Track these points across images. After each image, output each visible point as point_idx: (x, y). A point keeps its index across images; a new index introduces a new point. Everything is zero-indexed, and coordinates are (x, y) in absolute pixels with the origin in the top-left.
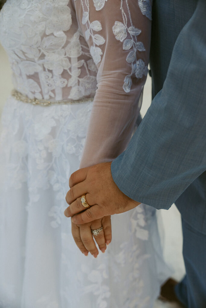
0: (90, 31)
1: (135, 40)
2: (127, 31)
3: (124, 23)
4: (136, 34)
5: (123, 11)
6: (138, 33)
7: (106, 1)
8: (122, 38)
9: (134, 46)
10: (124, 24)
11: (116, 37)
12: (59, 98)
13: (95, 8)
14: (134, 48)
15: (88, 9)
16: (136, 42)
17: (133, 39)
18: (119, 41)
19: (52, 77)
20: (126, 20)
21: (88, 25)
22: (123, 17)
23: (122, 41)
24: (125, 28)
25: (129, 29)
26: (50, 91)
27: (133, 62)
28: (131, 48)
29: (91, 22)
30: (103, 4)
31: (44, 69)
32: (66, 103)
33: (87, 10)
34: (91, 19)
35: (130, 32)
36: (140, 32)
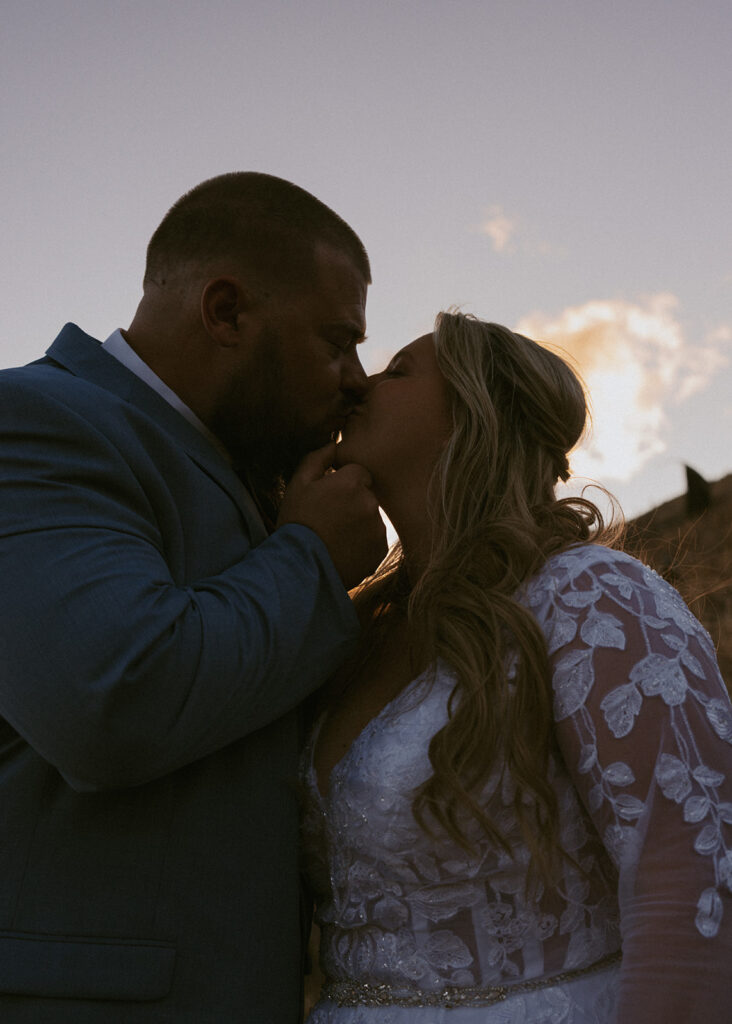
0: (604, 785)
1: (713, 798)
2: (691, 777)
3: (683, 757)
4: (714, 783)
5: (677, 731)
6: (718, 782)
7: (635, 716)
8: (678, 795)
9: (713, 813)
10: (681, 760)
11: (665, 793)
12: (533, 970)
13: (610, 734)
14: (714, 818)
15: (594, 737)
16: (716, 803)
17: (708, 795)
18: (672, 802)
19: (514, 915)
20: (687, 752)
21: (599, 776)
22: (679, 744)
23: (679, 801)
24: (686, 771)
25: (694, 773)
26: (505, 956)
27: (716, 851)
28: (705, 819)
29: (605, 767)
30: (631, 723)
31: (490, 896)
32: (553, 982)
33: (592, 740)
34: (605, 760)
35: (697, 778)
36: (723, 777)
